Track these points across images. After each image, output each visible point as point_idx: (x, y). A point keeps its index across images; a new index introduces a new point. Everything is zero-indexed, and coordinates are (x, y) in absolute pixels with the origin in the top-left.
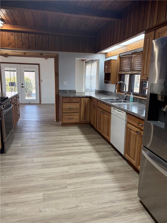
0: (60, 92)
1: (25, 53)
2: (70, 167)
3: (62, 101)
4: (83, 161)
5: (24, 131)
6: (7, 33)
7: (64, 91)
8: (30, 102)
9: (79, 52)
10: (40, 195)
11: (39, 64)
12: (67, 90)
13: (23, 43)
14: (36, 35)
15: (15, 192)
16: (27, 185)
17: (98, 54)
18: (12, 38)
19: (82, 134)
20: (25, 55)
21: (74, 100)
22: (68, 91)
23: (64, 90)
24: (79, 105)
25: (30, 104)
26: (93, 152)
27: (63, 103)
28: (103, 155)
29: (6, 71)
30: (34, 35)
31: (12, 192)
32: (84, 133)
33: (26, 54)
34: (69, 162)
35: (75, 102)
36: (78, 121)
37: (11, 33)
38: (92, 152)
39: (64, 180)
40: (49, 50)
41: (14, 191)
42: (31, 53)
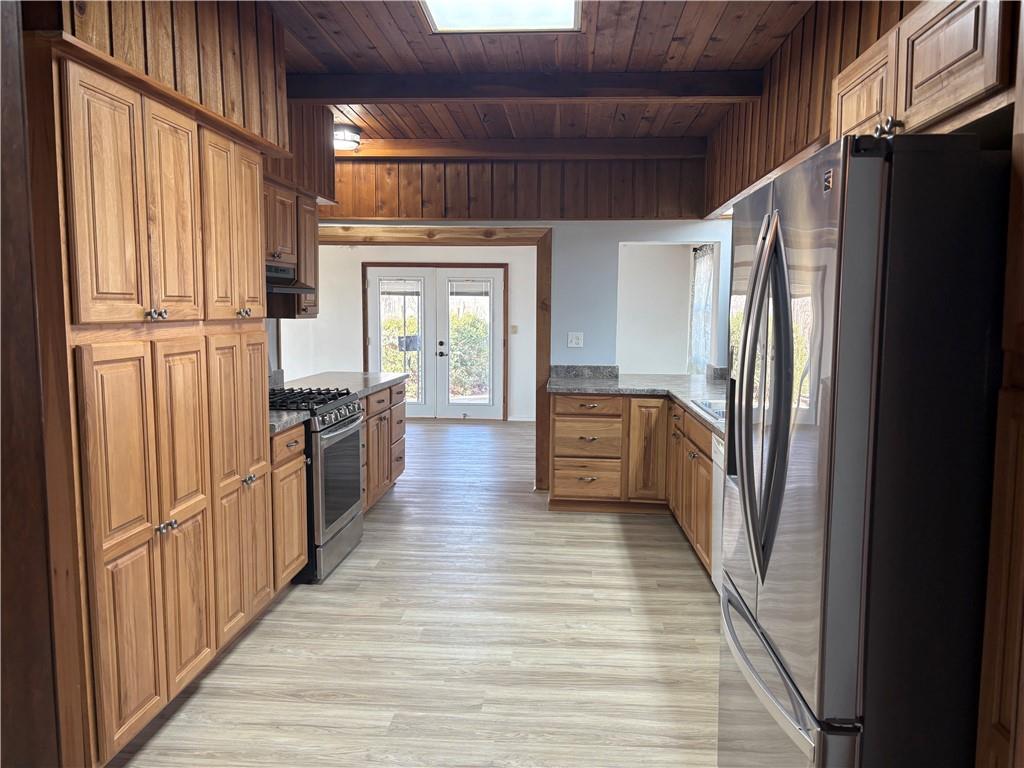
0: (553, 375)
1: (431, 234)
2: (520, 649)
3: (554, 409)
4: (576, 636)
5: (407, 519)
6: (372, 167)
7: (569, 369)
8: (465, 415)
9: (633, 217)
10: (385, 717)
11: (504, 266)
12: (584, 367)
13: (425, 198)
14: (471, 167)
15: (312, 696)
16: (354, 682)
17: (709, 223)
18: (389, 181)
19: (619, 546)
20: (430, 240)
21: (599, 406)
22: (587, 372)
23: (568, 367)
24: (620, 425)
25: (464, 421)
26: (633, 610)
27: (557, 418)
28: (664, 624)
29: (383, 293)
30: (462, 168)
31: (304, 697)
32: (631, 542)
33: (434, 236)
34: (525, 635)
35: (604, 412)
36: (616, 492)
37: (388, 166)
38: (629, 610)
39: (481, 686)
40: (516, 217)
41: (312, 692)
42: (451, 231)
